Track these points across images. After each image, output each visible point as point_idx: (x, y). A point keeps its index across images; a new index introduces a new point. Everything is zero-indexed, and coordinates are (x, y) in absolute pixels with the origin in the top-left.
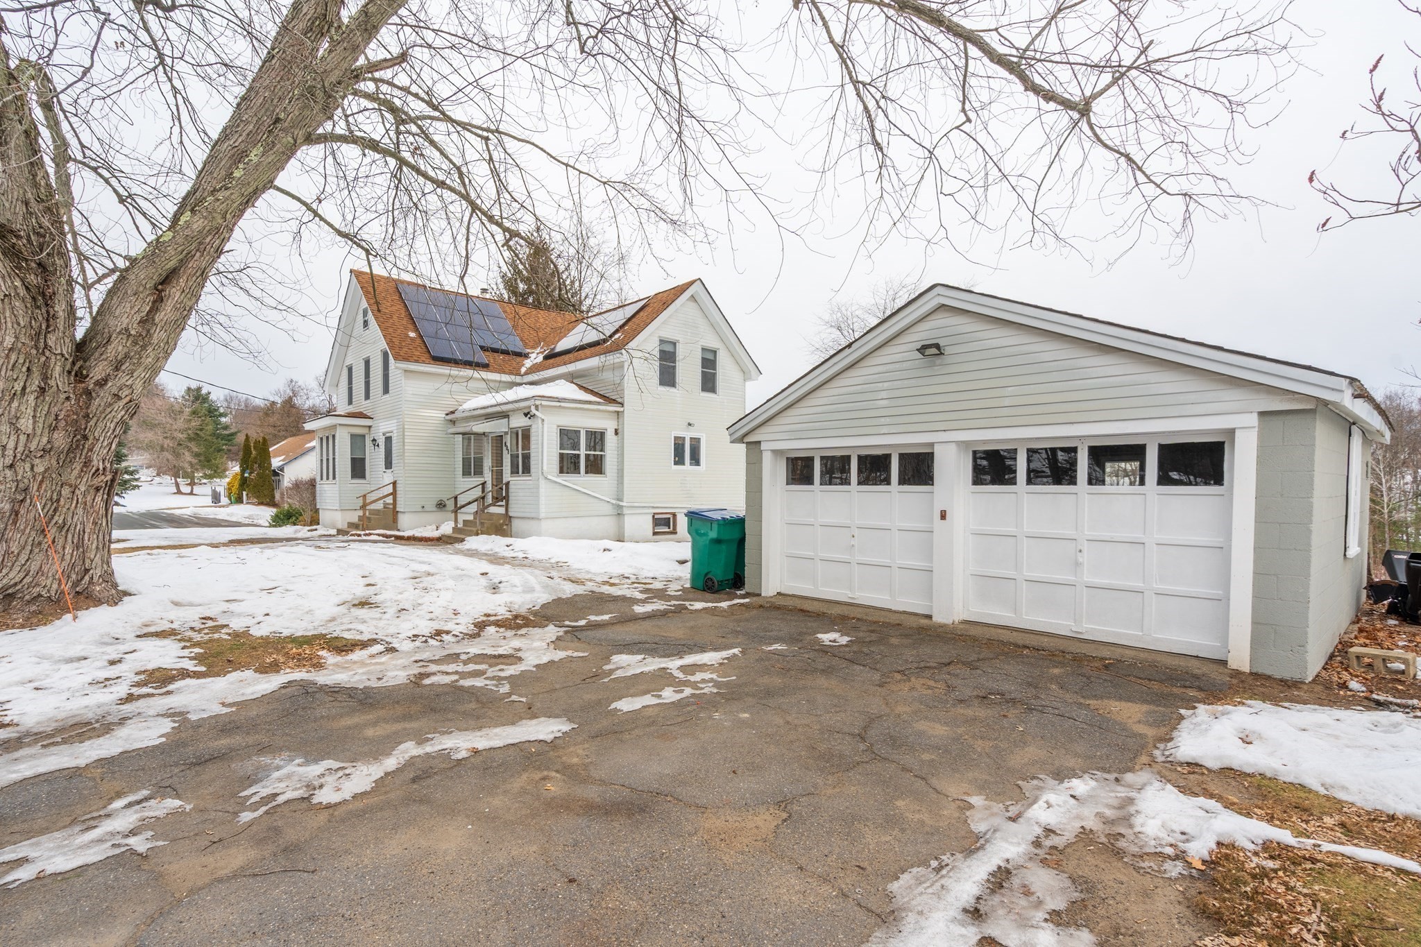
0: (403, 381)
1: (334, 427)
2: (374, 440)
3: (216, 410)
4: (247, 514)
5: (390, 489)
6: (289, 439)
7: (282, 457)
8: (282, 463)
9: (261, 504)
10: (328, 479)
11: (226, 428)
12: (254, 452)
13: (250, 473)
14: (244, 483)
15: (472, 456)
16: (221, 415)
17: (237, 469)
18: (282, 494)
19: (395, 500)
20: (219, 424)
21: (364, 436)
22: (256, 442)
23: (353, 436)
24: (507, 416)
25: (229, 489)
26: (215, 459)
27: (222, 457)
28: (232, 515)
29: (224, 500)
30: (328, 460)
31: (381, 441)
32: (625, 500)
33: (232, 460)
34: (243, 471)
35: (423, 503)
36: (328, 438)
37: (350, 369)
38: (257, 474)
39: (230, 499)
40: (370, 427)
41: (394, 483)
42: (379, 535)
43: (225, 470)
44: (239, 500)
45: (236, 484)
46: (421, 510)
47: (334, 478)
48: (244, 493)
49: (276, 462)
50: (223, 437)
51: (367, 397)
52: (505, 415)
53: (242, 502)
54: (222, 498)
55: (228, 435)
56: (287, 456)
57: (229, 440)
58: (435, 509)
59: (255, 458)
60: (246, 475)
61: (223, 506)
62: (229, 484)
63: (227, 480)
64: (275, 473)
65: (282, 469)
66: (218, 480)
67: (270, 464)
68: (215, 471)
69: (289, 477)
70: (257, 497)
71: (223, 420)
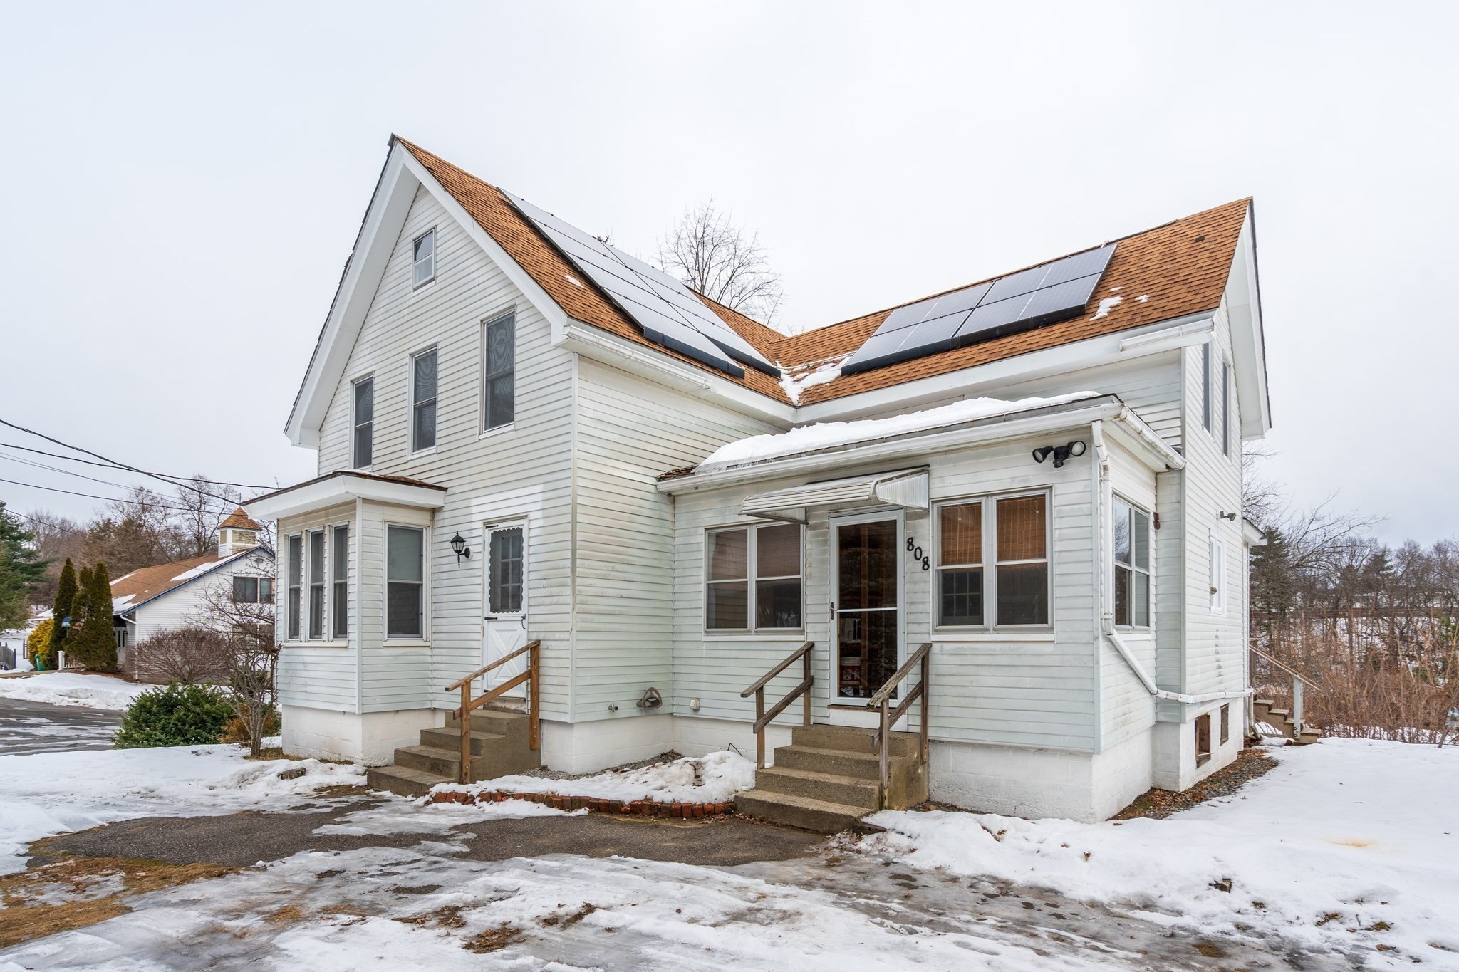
0: (576, 382)
1: (348, 506)
2: (458, 540)
3: (12, 529)
4: (65, 688)
5: (520, 665)
6: (140, 571)
7: (131, 597)
8: (130, 605)
9: (92, 670)
10: (316, 631)
11: (29, 554)
12: (81, 588)
13: (73, 622)
14: (59, 637)
15: (752, 578)
16: (22, 537)
17: (48, 614)
18: (130, 656)
19: (535, 693)
20: (19, 549)
21: (418, 533)
22: (85, 574)
23: (394, 530)
24: (924, 468)
25: (32, 646)
26: (9, 600)
27: (20, 597)
28: (37, 690)
29: (23, 664)
30: (317, 591)
31: (480, 545)
32: (1189, 687)
33: (38, 603)
34: (59, 618)
35: (612, 699)
36: (318, 538)
37: (364, 389)
38: (87, 623)
39: (34, 662)
40: (434, 511)
41: (534, 649)
42: (533, 798)
43: (26, 616)
44: (51, 665)
45: (46, 639)
46: (606, 715)
47: (341, 629)
48: (61, 654)
49: (120, 604)
50: (24, 569)
51: (424, 438)
52: (917, 465)
53: (55, 667)
54: (19, 658)
55: (33, 566)
56: (140, 594)
57: (34, 573)
58: (635, 712)
59: (84, 597)
60: (65, 624)
61: (20, 676)
62: (31, 638)
63: (29, 631)
64: (119, 621)
65: (131, 614)
66: (13, 631)
67: (110, 607)
68: (9, 618)
69: (144, 629)
70: (85, 660)
71: (27, 545)
